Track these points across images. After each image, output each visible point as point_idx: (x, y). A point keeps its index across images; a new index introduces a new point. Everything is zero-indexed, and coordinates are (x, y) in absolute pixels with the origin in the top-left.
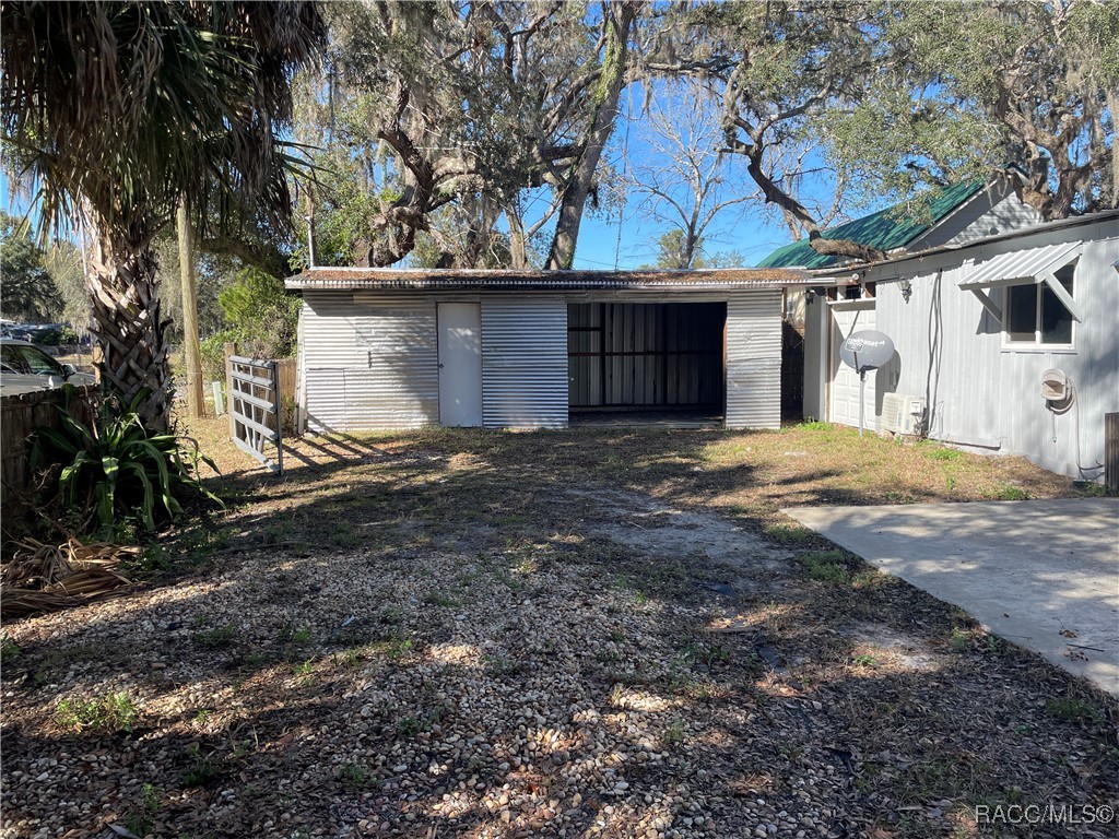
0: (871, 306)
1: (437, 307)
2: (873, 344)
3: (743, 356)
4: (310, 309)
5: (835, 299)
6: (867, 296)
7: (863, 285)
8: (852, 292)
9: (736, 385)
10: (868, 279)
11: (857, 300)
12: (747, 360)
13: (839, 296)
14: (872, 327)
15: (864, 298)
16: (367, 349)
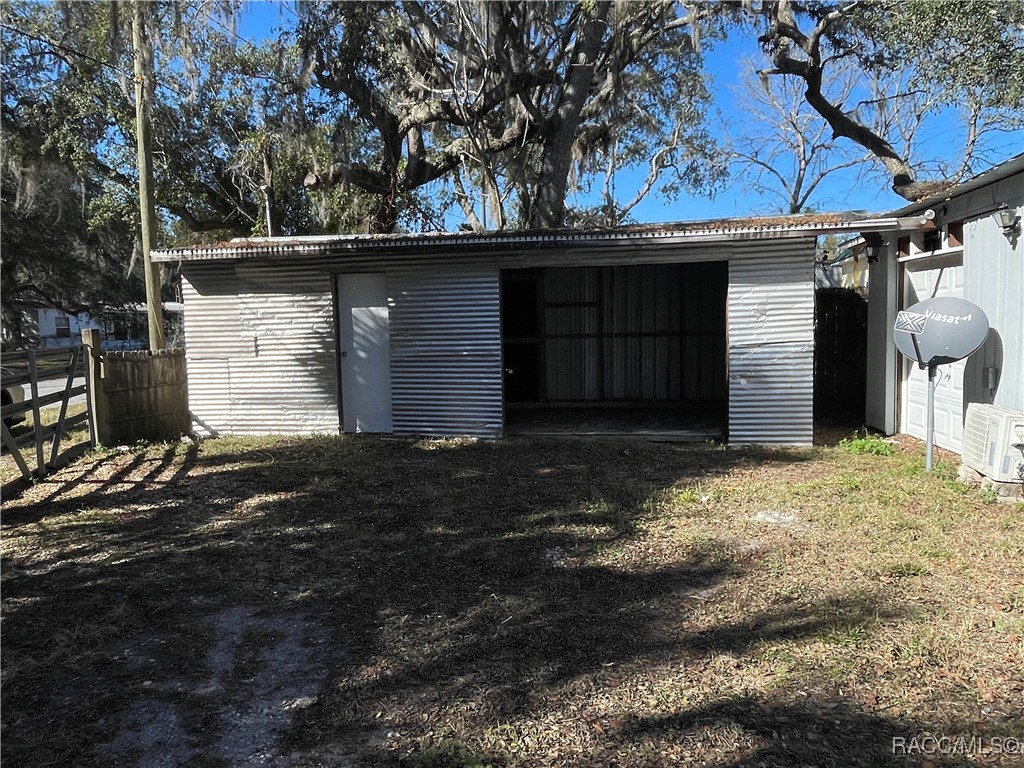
0: (955, 260)
1: (336, 279)
2: (951, 320)
3: (752, 339)
4: (191, 286)
5: (908, 253)
6: (950, 245)
7: (945, 227)
8: (930, 241)
9: (743, 381)
10: (952, 218)
11: (937, 252)
12: (759, 345)
13: (913, 247)
14: (958, 293)
15: (946, 247)
16: (253, 333)
